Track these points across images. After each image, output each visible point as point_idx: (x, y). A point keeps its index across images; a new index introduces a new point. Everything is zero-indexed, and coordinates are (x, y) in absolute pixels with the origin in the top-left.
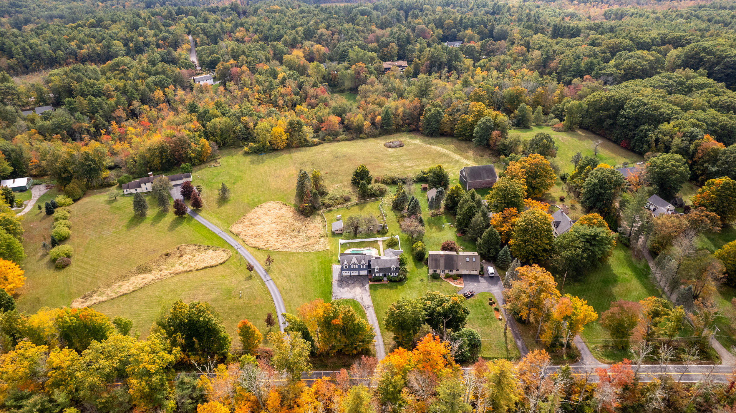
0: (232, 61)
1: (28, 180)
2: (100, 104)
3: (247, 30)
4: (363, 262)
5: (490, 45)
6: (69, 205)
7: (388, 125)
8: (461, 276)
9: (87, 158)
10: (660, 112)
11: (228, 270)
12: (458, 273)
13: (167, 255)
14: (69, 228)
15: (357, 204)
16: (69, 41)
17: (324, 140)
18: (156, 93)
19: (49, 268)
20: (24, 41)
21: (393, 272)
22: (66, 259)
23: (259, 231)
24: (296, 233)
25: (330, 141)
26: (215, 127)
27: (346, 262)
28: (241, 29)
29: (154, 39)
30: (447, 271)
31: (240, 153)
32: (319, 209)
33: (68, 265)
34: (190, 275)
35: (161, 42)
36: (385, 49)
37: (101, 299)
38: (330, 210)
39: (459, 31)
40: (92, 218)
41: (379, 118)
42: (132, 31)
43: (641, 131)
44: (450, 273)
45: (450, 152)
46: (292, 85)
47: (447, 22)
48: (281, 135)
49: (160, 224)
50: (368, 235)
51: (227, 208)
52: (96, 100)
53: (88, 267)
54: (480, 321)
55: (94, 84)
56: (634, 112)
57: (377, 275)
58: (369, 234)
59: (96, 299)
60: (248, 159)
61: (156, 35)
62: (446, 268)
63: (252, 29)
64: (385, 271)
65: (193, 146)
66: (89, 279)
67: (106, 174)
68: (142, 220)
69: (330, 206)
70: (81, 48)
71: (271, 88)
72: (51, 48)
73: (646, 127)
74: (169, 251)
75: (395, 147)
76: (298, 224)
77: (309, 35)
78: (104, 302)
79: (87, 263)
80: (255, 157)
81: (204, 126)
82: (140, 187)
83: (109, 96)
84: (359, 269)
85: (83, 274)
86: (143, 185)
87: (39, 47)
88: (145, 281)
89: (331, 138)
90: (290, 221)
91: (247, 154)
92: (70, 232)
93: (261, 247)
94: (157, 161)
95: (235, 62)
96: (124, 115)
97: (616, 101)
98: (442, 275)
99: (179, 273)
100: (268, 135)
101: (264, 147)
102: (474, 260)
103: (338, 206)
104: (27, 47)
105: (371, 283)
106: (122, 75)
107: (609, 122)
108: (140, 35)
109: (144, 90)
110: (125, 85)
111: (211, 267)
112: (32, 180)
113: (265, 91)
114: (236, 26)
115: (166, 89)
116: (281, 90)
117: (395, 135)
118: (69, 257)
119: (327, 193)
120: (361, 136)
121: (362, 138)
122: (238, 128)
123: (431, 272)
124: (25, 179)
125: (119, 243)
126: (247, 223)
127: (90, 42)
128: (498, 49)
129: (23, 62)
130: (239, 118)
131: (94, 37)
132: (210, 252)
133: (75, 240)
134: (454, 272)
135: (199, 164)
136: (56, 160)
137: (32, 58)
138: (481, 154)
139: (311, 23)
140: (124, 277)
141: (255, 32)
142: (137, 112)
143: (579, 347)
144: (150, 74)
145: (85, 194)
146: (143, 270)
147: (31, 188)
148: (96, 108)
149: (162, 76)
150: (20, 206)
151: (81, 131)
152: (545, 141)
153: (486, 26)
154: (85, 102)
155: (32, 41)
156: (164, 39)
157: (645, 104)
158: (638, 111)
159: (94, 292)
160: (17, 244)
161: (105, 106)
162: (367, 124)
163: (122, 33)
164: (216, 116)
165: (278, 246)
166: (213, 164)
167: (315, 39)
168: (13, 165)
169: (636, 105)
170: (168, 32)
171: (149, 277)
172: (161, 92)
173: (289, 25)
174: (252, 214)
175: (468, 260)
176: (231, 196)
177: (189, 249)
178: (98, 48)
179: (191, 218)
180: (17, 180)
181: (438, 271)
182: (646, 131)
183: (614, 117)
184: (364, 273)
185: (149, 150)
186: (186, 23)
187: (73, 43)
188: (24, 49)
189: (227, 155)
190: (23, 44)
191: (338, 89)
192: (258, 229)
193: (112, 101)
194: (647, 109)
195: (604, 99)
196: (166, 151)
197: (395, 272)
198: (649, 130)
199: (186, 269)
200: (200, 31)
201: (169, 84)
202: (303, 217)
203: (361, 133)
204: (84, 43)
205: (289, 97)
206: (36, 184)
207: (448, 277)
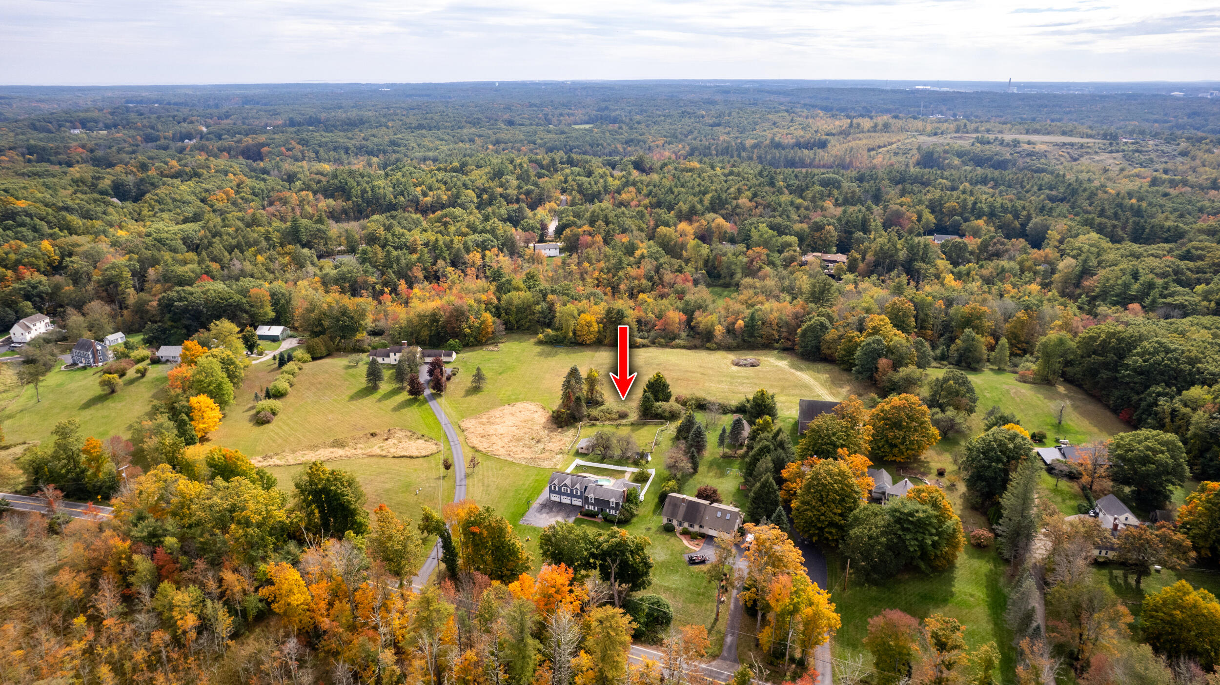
0: (586, 228)
1: (284, 330)
2: (398, 259)
3: (639, 191)
4: (578, 486)
5: (995, 244)
6: (305, 362)
7: (751, 335)
8: (704, 536)
9: (344, 312)
10: (1198, 369)
11: (426, 465)
12: (703, 531)
13: (373, 435)
14: (291, 385)
15: (632, 424)
16: (415, 185)
17: (654, 343)
18: (471, 255)
19: (251, 421)
20: (368, 183)
21: (613, 508)
22: (269, 414)
23: (491, 432)
24: (533, 442)
25: (661, 346)
26: (510, 303)
27: (556, 482)
28: (631, 189)
29: (515, 192)
30: (686, 525)
31: (533, 340)
32: (580, 420)
33: (268, 422)
34: (383, 460)
35: (523, 197)
36: (817, 234)
37: (278, 462)
38: (593, 425)
39: (966, 220)
40: (320, 379)
41: (741, 323)
42: (492, 179)
43: (1150, 395)
44: (691, 529)
45: (816, 383)
46: (648, 266)
47: (948, 205)
48: (589, 324)
49: (388, 402)
50: (619, 462)
51: (474, 399)
52: (395, 253)
53: (286, 428)
54: (689, 595)
55: (403, 235)
56: (1144, 361)
57: (591, 508)
58: (623, 460)
59: (276, 461)
60: (539, 349)
61: (519, 187)
62: (685, 519)
63: (645, 191)
64: (602, 503)
65: (472, 319)
66: (280, 441)
67: (362, 336)
68: (372, 393)
69: (597, 419)
70: (425, 195)
71: (619, 266)
72: (392, 193)
73: (1160, 389)
74: (377, 431)
75: (745, 365)
76: (544, 433)
77: (716, 206)
78: (278, 466)
79: (288, 425)
80: (547, 349)
81: (499, 299)
82: (388, 356)
83: (413, 251)
84: (571, 495)
85: (277, 434)
86: (392, 355)
87: (381, 190)
88: (332, 456)
89: (662, 340)
90: (535, 428)
91: (540, 343)
92: (289, 389)
93: (481, 448)
94: (425, 333)
95: (591, 229)
96: (420, 275)
97: (1120, 340)
98: (679, 529)
99: (373, 456)
100: (572, 322)
101: (565, 338)
102: (728, 517)
103: (607, 422)
104: (369, 190)
105: (579, 516)
106: (442, 228)
107: (1105, 374)
108: (501, 186)
109: (459, 250)
110: (437, 240)
111: (411, 457)
112: (289, 332)
113: (609, 270)
114: (626, 184)
115: (487, 252)
116: (633, 271)
117: (760, 352)
118: (274, 414)
119: (602, 404)
120: (708, 345)
121: (709, 349)
122: (538, 308)
123: (665, 521)
124: (281, 328)
125: (332, 412)
126: (484, 420)
127: (439, 189)
128: (1007, 251)
129: (359, 205)
130: (545, 296)
131: (445, 183)
132: (421, 441)
133: (289, 399)
134: (696, 529)
135: (473, 346)
136: (313, 310)
137: (369, 202)
138: (861, 391)
139: (732, 190)
140: (314, 447)
141: (649, 194)
142: (440, 274)
143: (820, 670)
144: (475, 231)
145: (329, 355)
146: (338, 444)
147: (284, 339)
148: (391, 262)
149: (488, 236)
150: (261, 354)
151: (365, 285)
152: (951, 382)
153: (1016, 216)
154: (381, 254)
155: (375, 183)
156: (528, 193)
157: (1168, 351)
158: (1152, 361)
159: (277, 454)
160: (228, 386)
161: (403, 262)
162: (719, 330)
163: (481, 181)
164: (517, 289)
165: (502, 452)
166: (491, 348)
167: (724, 212)
168: (277, 312)
169: (1152, 350)
170: (536, 184)
171: (340, 452)
172: (479, 256)
173: (697, 189)
174: (496, 412)
175: (719, 514)
176: (487, 386)
177: (400, 434)
178: (445, 197)
179: (426, 401)
180: (273, 328)
181: (675, 523)
182: (1159, 394)
183: (1115, 367)
184: (578, 502)
185: (419, 316)
186: (567, 176)
187: (419, 189)
188: (364, 191)
189: (516, 340)
190: (365, 185)
191: (721, 281)
192: (491, 429)
193: (415, 257)
194: (1170, 359)
195: (1103, 336)
196: (437, 321)
197: (616, 509)
198: (1165, 395)
199: (384, 453)
200: (576, 187)
201: (493, 247)
202: (554, 426)
203: (709, 340)
204: (431, 189)
205: (636, 282)
206: (291, 337)
207: (685, 533)
